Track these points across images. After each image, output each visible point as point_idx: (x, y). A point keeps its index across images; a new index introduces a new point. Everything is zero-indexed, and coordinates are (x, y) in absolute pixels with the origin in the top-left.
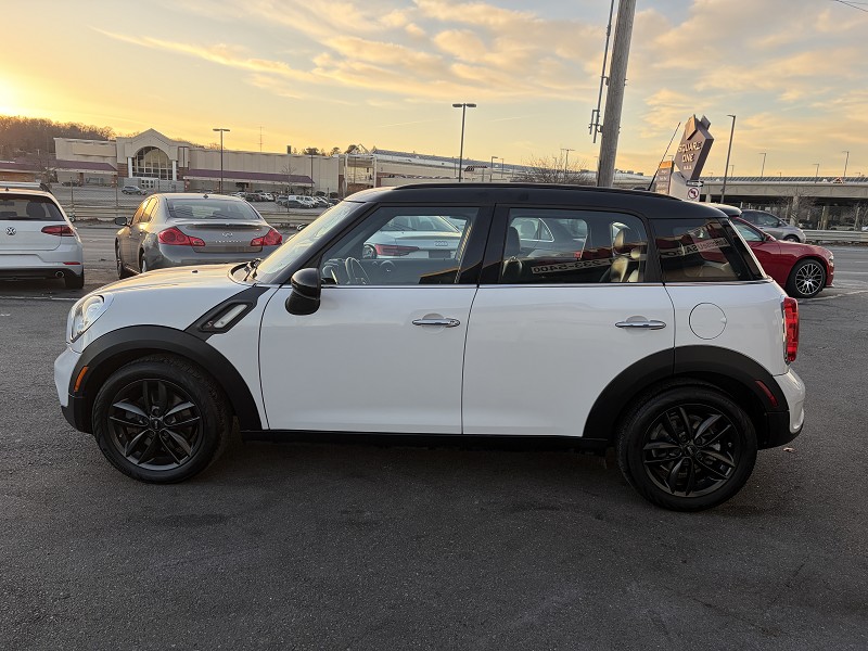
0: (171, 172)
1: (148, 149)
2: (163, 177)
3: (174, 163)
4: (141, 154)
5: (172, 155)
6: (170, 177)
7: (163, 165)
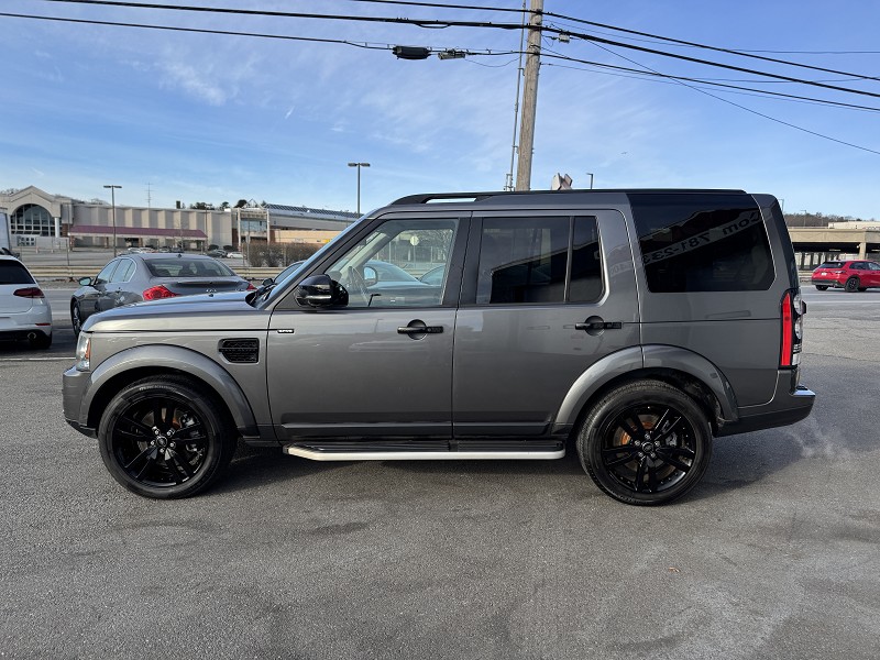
0: (53, 228)
1: (28, 206)
2: (45, 234)
3: (56, 220)
4: (20, 211)
5: (55, 212)
6: (53, 234)
7: (44, 222)
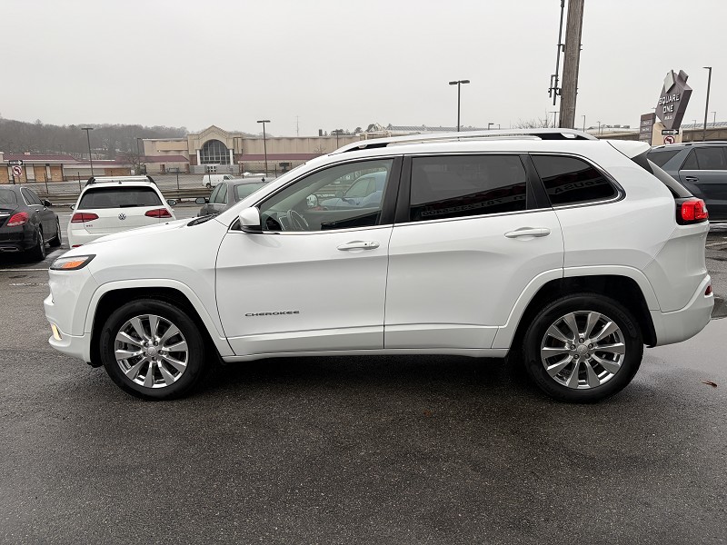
0: (229, 158)
1: (211, 141)
2: (223, 163)
3: (231, 152)
4: (206, 146)
5: (230, 145)
6: (229, 162)
7: (223, 153)
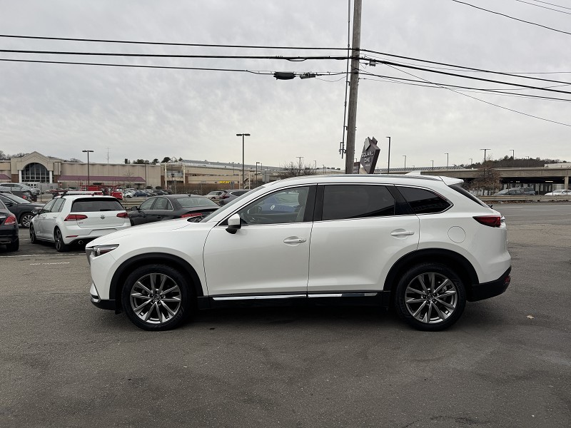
0: (48, 178)
1: (32, 164)
2: (43, 181)
3: (51, 173)
4: (27, 168)
5: (49, 167)
6: (48, 181)
7: (43, 174)
